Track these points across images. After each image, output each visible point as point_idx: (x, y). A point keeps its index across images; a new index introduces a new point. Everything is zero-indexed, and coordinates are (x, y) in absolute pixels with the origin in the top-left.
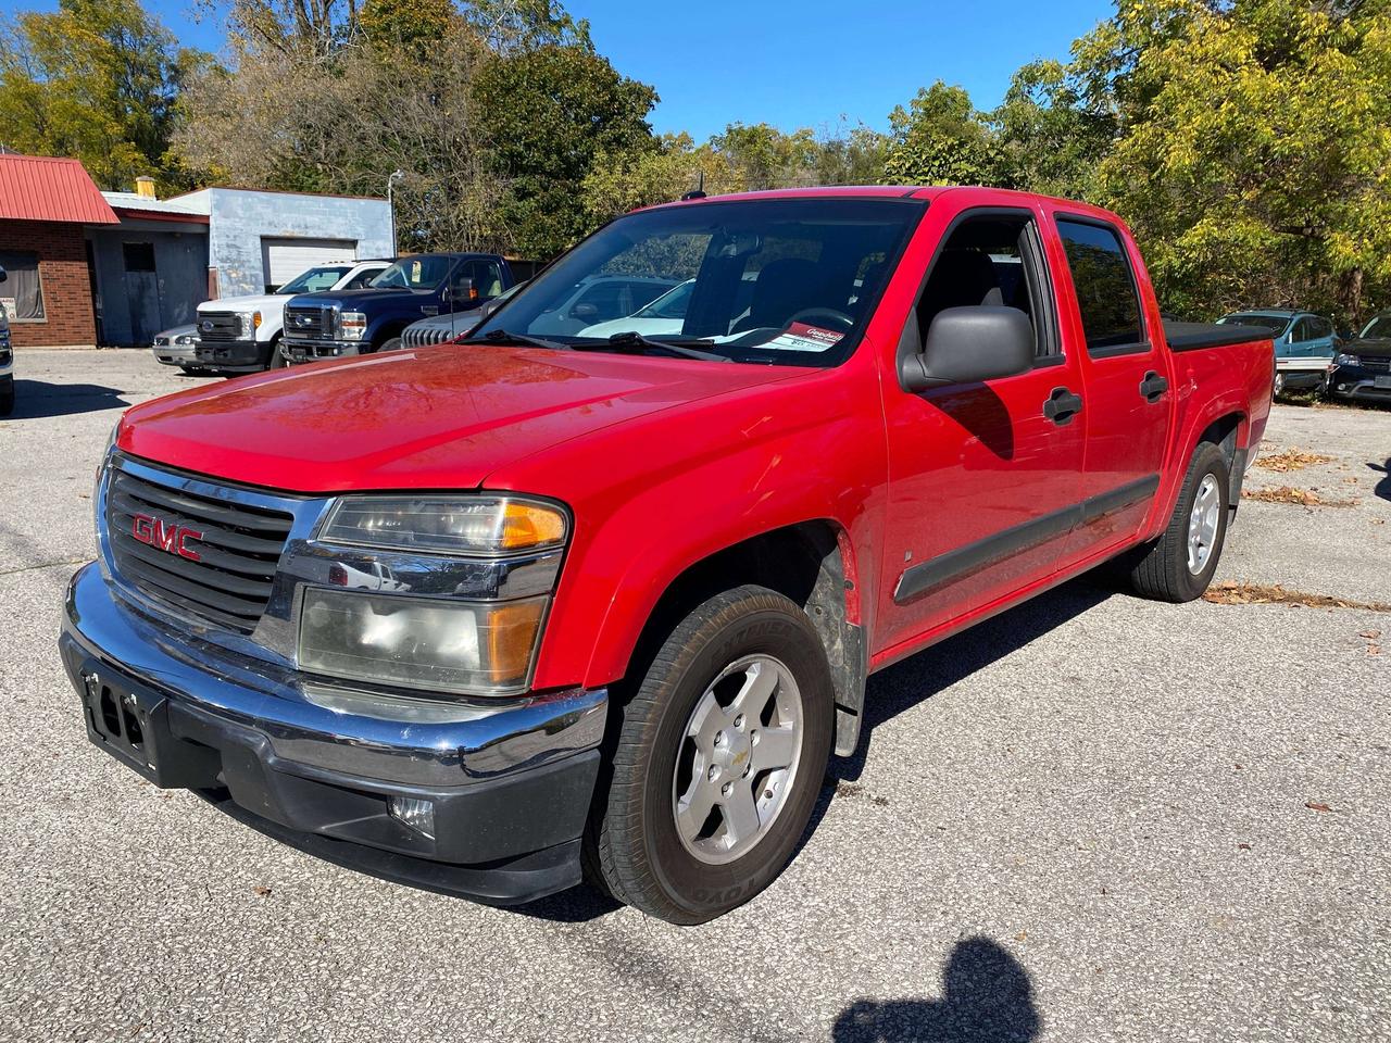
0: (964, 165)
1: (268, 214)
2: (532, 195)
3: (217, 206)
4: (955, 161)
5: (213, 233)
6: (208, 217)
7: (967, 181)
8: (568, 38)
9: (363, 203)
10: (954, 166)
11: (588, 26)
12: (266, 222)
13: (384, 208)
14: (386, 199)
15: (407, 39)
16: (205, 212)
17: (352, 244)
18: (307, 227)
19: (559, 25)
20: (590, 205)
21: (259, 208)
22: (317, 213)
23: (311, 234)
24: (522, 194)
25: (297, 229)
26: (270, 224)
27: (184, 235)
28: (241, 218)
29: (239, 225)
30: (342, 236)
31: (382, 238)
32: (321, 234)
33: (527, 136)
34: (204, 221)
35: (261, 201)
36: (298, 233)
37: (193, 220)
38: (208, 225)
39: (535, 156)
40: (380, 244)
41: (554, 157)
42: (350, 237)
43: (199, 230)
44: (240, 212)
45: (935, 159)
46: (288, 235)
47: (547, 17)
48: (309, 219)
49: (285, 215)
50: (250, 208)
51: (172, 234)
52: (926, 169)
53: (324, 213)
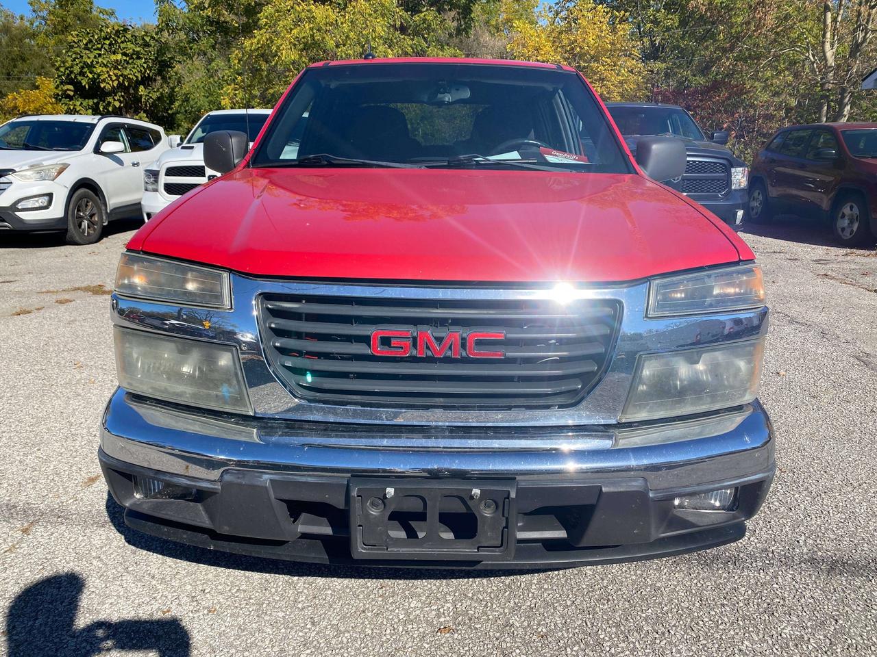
0: (130, 45)
4: (122, 42)
7: (134, 57)
10: (122, 46)
45: (105, 39)
52: (100, 46)
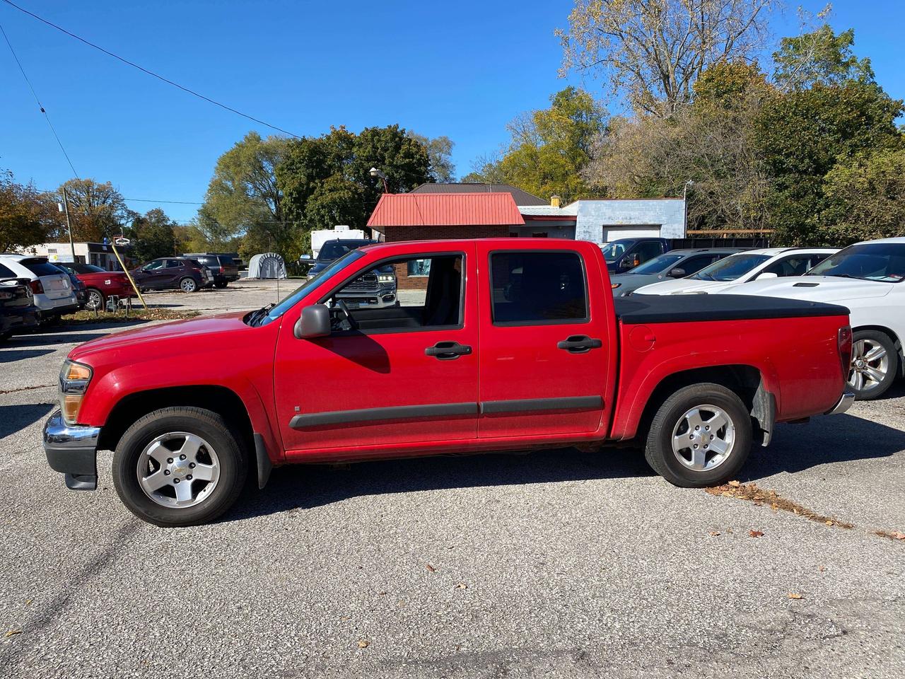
1: (609, 213)
2: (787, 187)
3: (581, 210)
5: (577, 226)
6: (576, 217)
8: (854, 74)
9: (667, 201)
11: (868, 63)
12: (607, 217)
13: (680, 204)
14: (682, 198)
15: (719, 96)
16: (575, 214)
17: (658, 227)
18: (630, 219)
19: (847, 65)
20: (828, 191)
21: (604, 210)
22: (638, 210)
23: (633, 222)
24: (782, 187)
25: (625, 220)
26: (609, 218)
27: (564, 227)
28: (593, 216)
29: (591, 220)
30: (652, 223)
31: (677, 222)
32: (639, 222)
33: (787, 148)
34: (574, 219)
35: (606, 205)
36: (625, 222)
37: (570, 219)
38: (576, 221)
39: (790, 162)
40: (676, 226)
41: (807, 160)
42: (657, 223)
43: (571, 224)
44: (593, 213)
46: (619, 224)
47: (839, 61)
48: (633, 214)
49: (618, 213)
50: (598, 210)
51: (557, 227)
53: (642, 210)
